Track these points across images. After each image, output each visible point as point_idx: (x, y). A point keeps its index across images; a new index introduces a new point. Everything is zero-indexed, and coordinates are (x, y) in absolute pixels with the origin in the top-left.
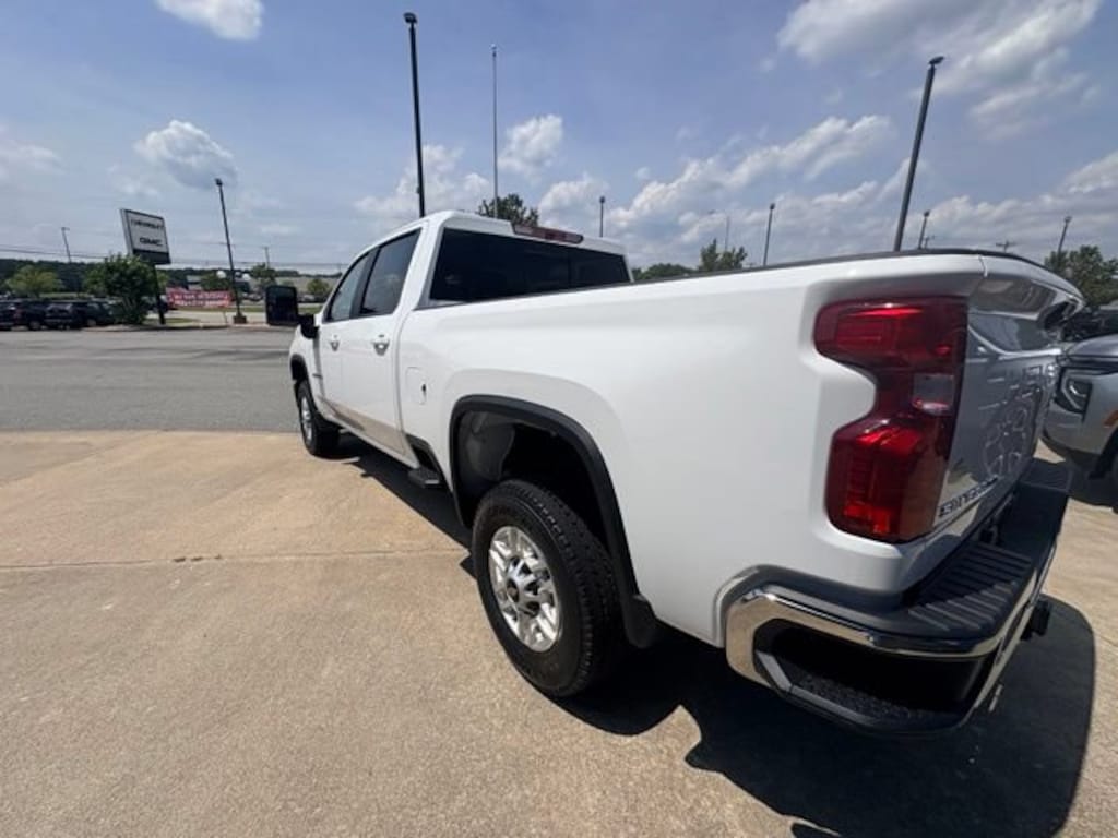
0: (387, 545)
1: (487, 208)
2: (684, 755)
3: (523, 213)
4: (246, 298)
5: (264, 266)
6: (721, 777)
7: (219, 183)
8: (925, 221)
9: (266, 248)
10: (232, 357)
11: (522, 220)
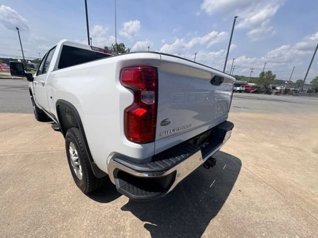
0: (51, 149)
1: (113, 46)
2: (121, 207)
3: (125, 49)
4: (32, 70)
5: (38, 59)
6: (130, 212)
7: (18, 29)
8: (233, 61)
9: (39, 53)
10: (21, 89)
11: (124, 51)
